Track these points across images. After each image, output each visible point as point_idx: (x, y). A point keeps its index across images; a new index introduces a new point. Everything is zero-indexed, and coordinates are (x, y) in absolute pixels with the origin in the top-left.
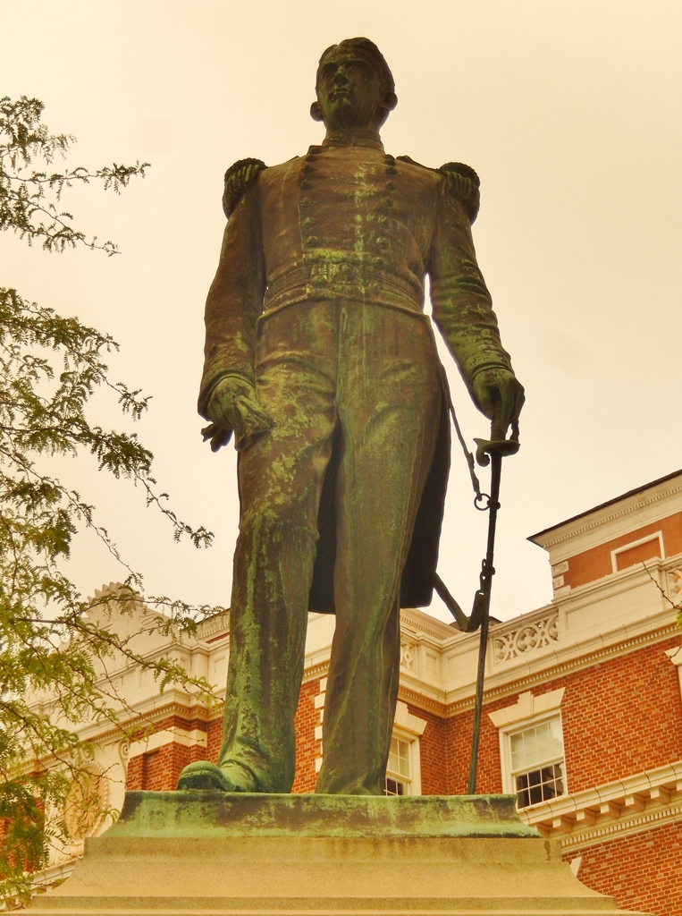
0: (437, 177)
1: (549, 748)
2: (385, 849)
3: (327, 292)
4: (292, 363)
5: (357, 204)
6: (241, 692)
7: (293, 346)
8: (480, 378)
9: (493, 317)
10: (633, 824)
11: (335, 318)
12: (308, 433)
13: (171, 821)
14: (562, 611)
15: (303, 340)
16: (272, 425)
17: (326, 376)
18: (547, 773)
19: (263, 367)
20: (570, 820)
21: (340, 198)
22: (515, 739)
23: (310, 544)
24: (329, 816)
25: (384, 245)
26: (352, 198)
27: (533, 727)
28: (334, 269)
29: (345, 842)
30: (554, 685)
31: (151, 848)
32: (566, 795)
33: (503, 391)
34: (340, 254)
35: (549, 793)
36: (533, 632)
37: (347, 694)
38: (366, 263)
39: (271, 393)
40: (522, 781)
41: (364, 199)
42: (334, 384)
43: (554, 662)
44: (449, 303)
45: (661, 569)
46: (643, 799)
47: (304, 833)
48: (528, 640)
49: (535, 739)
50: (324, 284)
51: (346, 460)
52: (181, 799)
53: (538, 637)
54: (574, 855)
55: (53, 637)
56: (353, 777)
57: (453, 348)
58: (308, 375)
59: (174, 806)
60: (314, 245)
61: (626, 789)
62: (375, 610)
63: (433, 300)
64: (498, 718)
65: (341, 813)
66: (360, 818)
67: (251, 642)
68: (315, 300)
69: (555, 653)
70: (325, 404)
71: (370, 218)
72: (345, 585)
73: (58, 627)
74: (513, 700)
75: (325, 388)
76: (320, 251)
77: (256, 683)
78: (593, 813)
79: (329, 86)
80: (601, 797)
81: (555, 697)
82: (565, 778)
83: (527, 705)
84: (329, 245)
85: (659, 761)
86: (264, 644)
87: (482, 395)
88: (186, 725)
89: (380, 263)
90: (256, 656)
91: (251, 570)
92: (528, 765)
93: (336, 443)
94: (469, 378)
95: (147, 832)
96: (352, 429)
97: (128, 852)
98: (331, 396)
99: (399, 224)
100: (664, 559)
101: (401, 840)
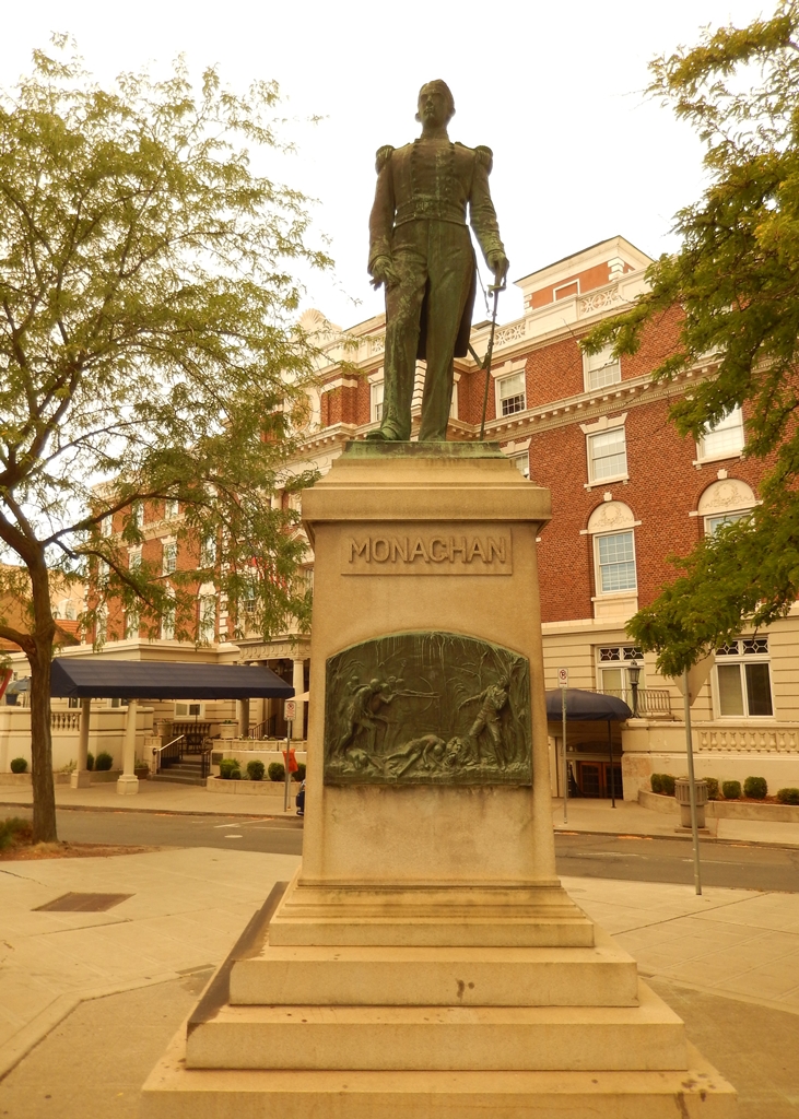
0: (473, 153)
1: (518, 387)
2: (447, 463)
3: (423, 216)
4: (407, 250)
5: (437, 171)
6: (389, 398)
7: (408, 242)
8: (490, 257)
9: (497, 225)
10: (556, 423)
11: (427, 228)
12: (415, 283)
13: (364, 452)
14: (527, 321)
15: (411, 239)
16: (400, 281)
17: (423, 256)
18: (517, 398)
19: (395, 252)
20: (527, 421)
21: (429, 168)
22: (502, 383)
23: (417, 334)
24: (426, 450)
25: (449, 192)
26: (435, 168)
27: (512, 377)
28: (427, 205)
29: (432, 460)
30: (522, 357)
31: (357, 463)
32: (525, 410)
33: (500, 264)
34: (429, 197)
35: (518, 408)
36: (513, 331)
37: (431, 397)
38: (441, 201)
39: (399, 265)
40: (505, 403)
41: (440, 168)
42: (426, 259)
43: (522, 346)
44: (477, 218)
45: (577, 299)
46: (562, 411)
47: (416, 457)
48: (510, 335)
49: (512, 383)
50: (422, 212)
51: (431, 293)
52: (367, 443)
53: (515, 334)
54: (528, 437)
55: (294, 350)
56: (434, 430)
57: (480, 240)
58: (416, 256)
59: (365, 446)
60: (417, 192)
61: (554, 407)
62: (444, 361)
63: (471, 216)
64: (494, 373)
65: (430, 449)
66: (438, 450)
67: (393, 378)
68: (418, 220)
69: (523, 342)
70: (422, 269)
71: (443, 178)
72: (430, 351)
73: (296, 346)
74: (502, 364)
75: (422, 261)
76: (420, 196)
77: (395, 394)
78: (538, 418)
79: (424, 107)
80: (542, 411)
81: (522, 363)
82: (525, 401)
83: (509, 367)
84: (425, 192)
85: (570, 393)
86: (398, 378)
87: (492, 265)
88: (348, 377)
89: (447, 202)
90: (395, 384)
91: (393, 347)
92: (507, 396)
93: (428, 285)
94: (486, 256)
95: (355, 457)
96: (434, 281)
97: (349, 465)
98: (425, 265)
99: (456, 181)
100: (579, 294)
101: (454, 459)
